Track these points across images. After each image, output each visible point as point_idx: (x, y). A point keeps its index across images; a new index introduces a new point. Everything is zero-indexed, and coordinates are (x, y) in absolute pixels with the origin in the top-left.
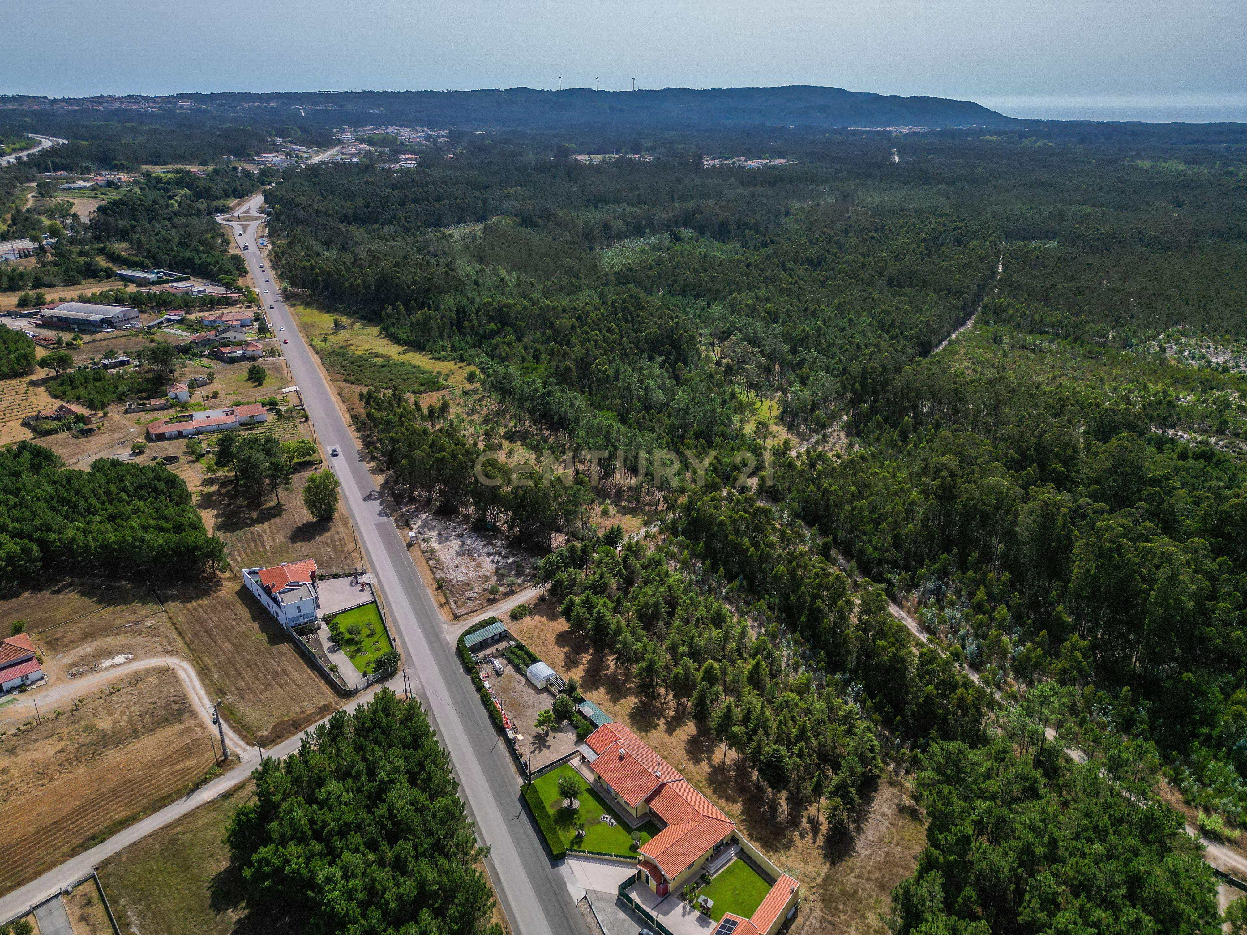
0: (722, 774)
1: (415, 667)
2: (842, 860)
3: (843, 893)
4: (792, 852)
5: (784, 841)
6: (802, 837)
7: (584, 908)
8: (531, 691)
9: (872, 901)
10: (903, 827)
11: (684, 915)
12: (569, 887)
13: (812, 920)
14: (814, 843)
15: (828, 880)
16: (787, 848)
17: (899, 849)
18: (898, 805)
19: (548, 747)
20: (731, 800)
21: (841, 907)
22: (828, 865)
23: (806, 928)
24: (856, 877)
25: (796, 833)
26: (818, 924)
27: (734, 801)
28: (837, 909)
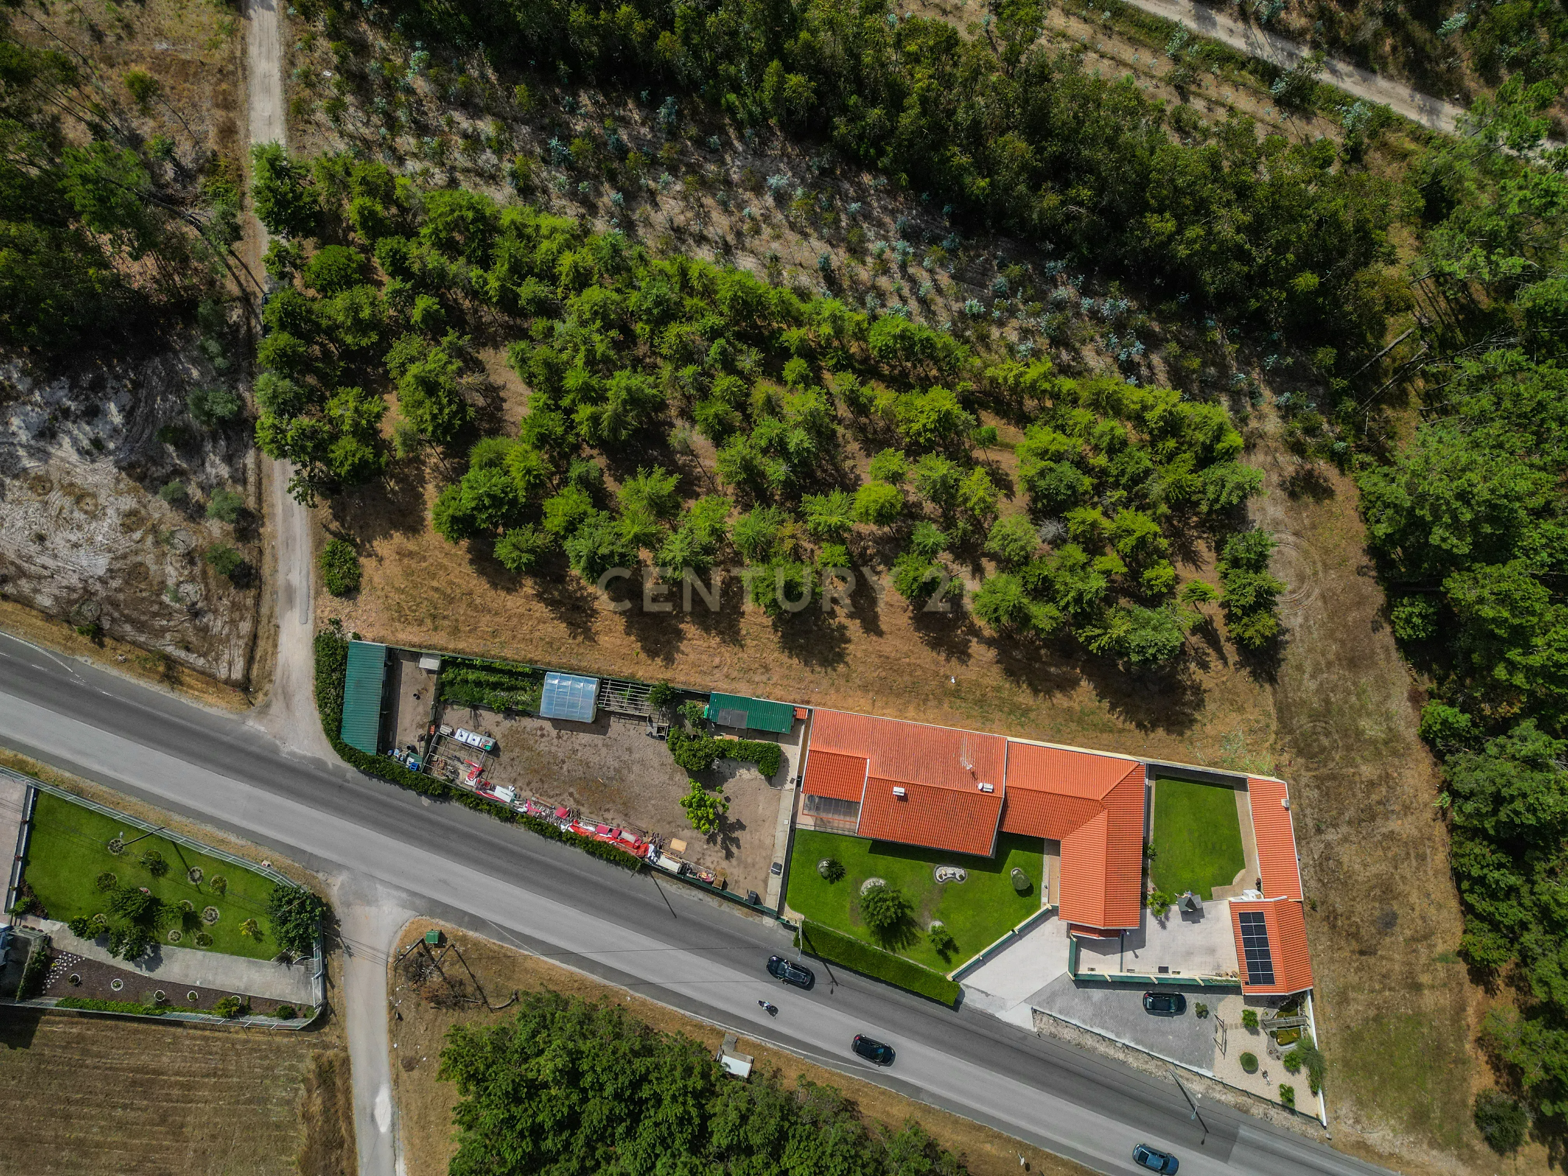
0: (1016, 645)
1: (340, 867)
2: (1279, 662)
3: (1315, 717)
4: (1210, 707)
5: (1189, 696)
6: (1204, 666)
7: (1047, 1026)
8: (584, 738)
9: (1353, 699)
10: (1314, 527)
11: (1163, 926)
12: (1005, 1016)
13: (1306, 793)
14: (1226, 663)
15: (1284, 711)
16: (1199, 704)
17: (1333, 574)
18: (1282, 485)
19: (740, 825)
20: (1067, 685)
21: (1325, 742)
22: (1267, 686)
23: (1308, 811)
24: (1313, 676)
25: (1193, 666)
26: (1316, 793)
27: (1074, 683)
28: (1323, 750)
